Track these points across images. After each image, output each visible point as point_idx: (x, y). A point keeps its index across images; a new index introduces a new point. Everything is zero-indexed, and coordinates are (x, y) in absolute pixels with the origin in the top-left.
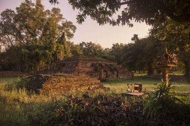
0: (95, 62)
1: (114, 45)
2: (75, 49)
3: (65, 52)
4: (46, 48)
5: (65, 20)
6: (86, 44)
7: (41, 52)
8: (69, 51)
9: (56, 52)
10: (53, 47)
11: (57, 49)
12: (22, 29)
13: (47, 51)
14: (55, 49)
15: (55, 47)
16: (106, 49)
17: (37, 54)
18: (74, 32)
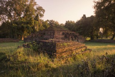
0: (64, 32)
1: (66, 21)
2: (45, 24)
3: (39, 26)
4: (28, 23)
5: (38, 6)
6: (49, 21)
7: (25, 26)
8: (41, 25)
9: (34, 26)
10: (32, 22)
11: (35, 24)
12: (11, 11)
13: (29, 25)
14: (33, 24)
15: (33, 22)
16: (61, 24)
17: (23, 27)
18: (44, 13)
